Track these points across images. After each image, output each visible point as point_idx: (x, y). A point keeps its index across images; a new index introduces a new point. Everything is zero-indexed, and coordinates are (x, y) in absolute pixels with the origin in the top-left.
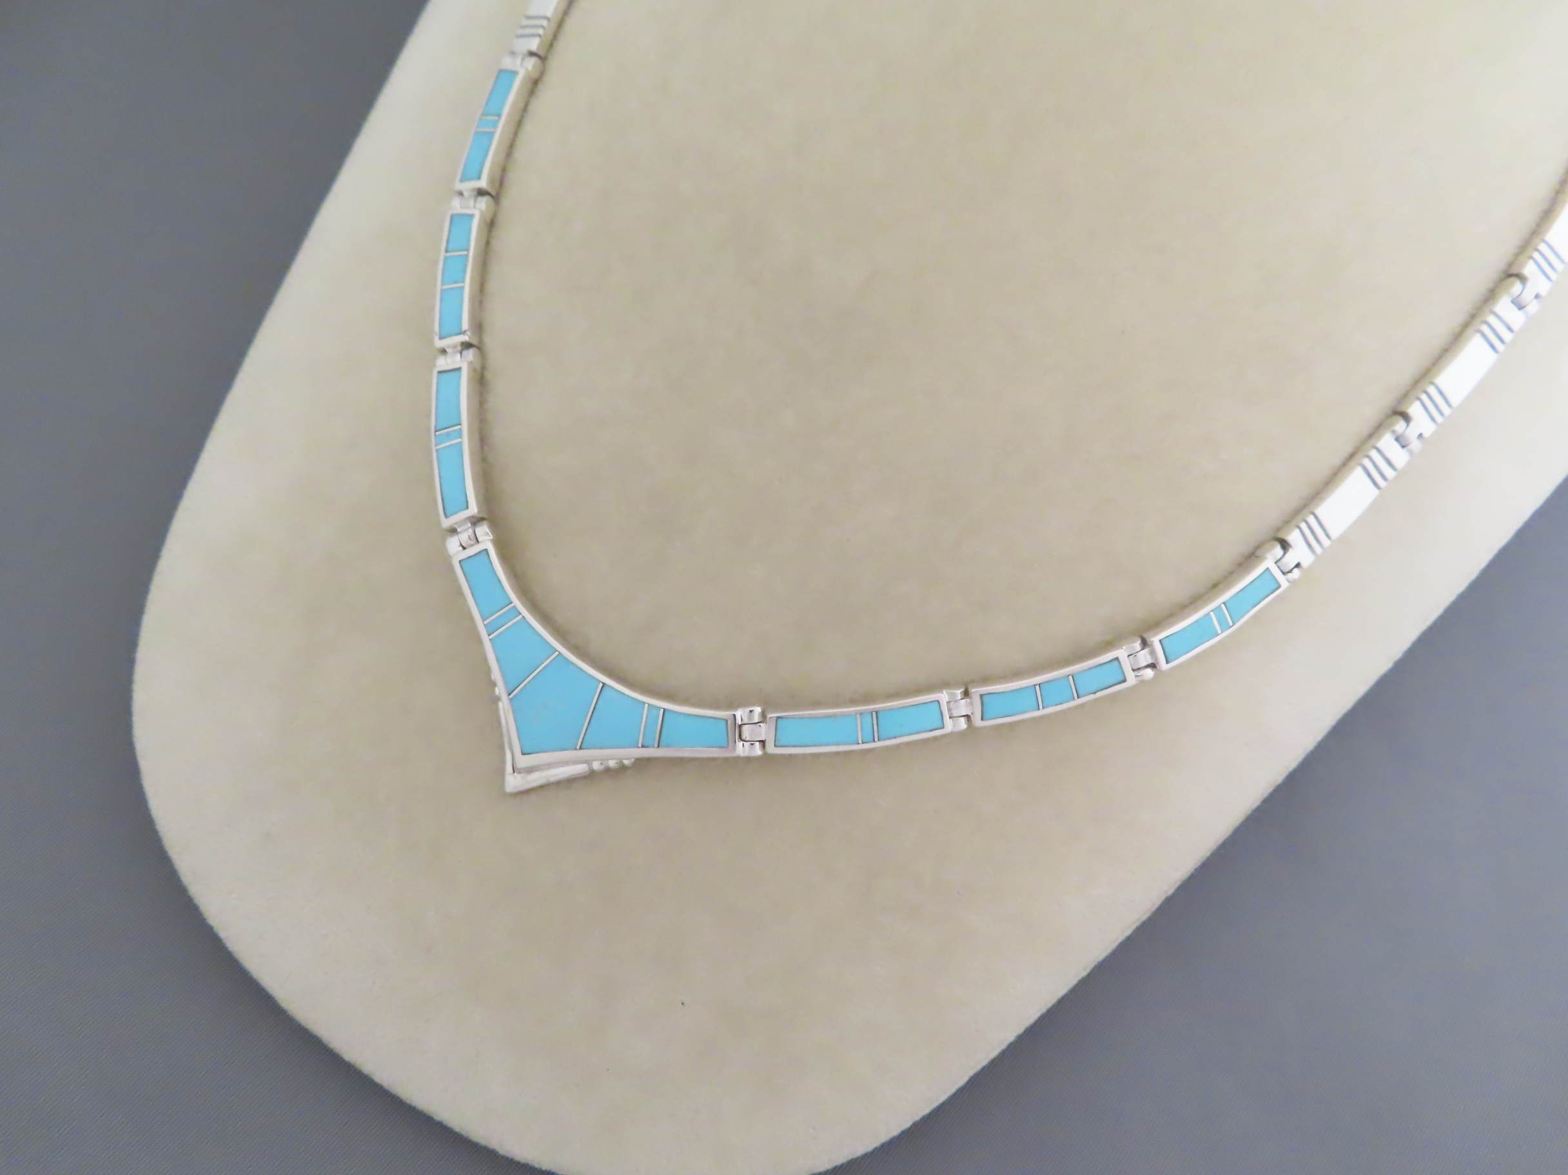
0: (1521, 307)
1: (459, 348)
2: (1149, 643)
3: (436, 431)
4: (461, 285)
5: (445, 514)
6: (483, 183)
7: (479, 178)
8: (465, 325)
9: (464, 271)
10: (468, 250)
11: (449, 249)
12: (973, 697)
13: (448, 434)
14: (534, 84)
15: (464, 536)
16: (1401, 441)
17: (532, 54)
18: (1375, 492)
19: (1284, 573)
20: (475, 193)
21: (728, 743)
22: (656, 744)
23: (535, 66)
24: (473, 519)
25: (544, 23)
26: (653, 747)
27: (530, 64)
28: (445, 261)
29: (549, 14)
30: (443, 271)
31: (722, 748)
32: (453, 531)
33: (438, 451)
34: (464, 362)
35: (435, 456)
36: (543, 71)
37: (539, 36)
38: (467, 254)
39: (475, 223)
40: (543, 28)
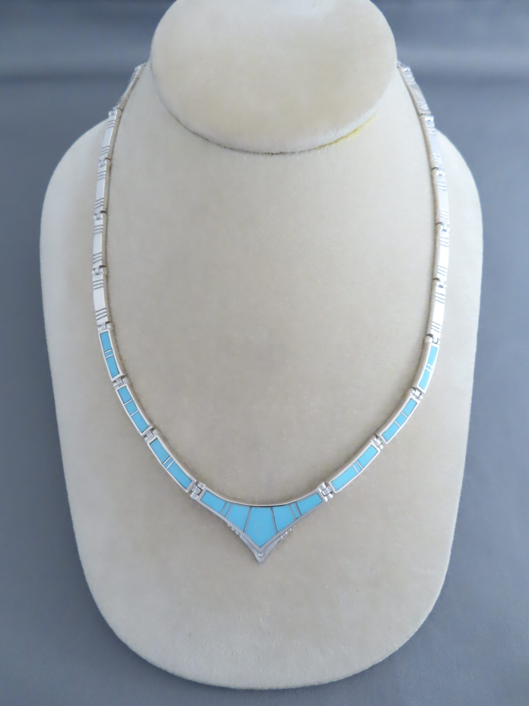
0: (446, 231)
1: (150, 432)
2: (416, 388)
3: (163, 464)
4: (138, 411)
5: (185, 488)
6: (121, 374)
7: (119, 373)
8: (148, 424)
9: (136, 406)
10: (132, 398)
11: (125, 402)
12: (379, 436)
13: (168, 462)
14: (114, 332)
15: (195, 491)
16: (441, 287)
17: (107, 323)
18: (443, 305)
19: (436, 343)
20: (120, 379)
21: (322, 500)
22: (301, 515)
23: (111, 326)
24: (195, 484)
25: (105, 310)
26: (300, 517)
27: (109, 326)
28: (126, 407)
29: (105, 307)
30: (127, 409)
31: (321, 502)
32: (191, 492)
33: (167, 469)
34: (156, 435)
35: (168, 471)
36: (114, 326)
37: (106, 315)
38: (133, 400)
39: (128, 388)
40: (105, 312)
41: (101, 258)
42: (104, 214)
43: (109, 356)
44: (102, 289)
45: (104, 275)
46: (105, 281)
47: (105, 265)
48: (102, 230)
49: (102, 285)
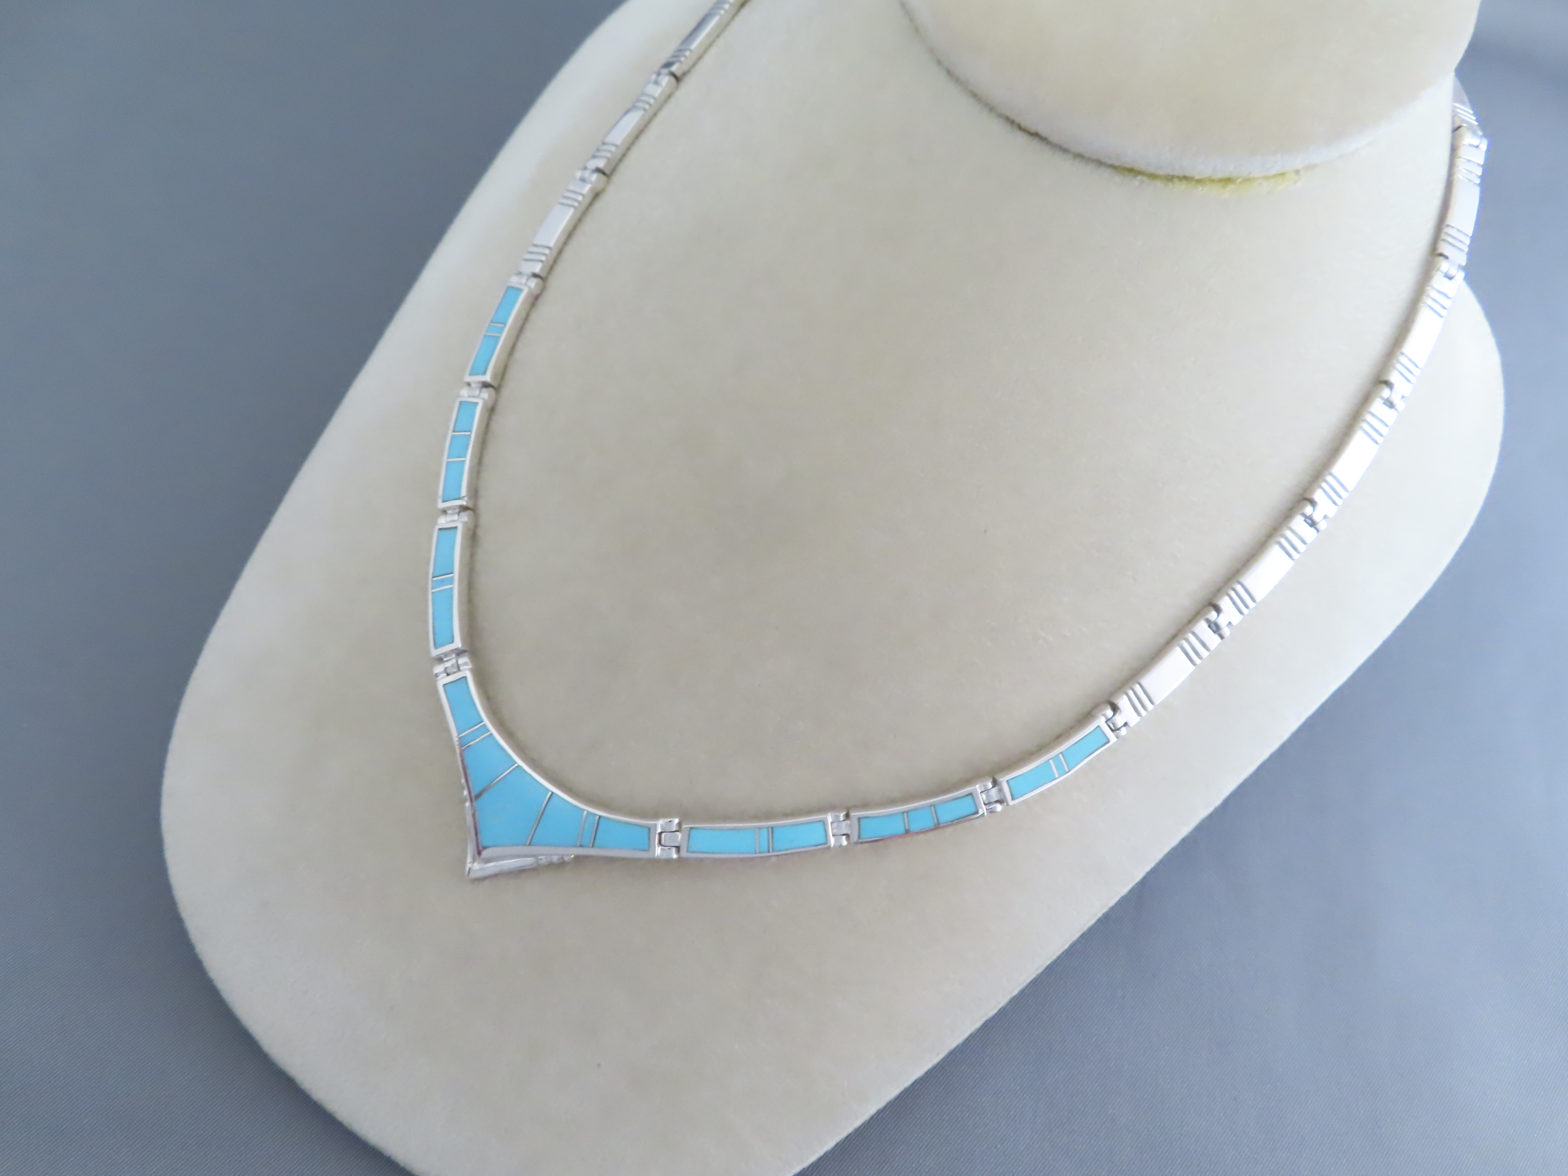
1: (457, 510)
2: (999, 782)
3: (433, 577)
4: (463, 458)
5: (435, 644)
6: (487, 378)
7: (485, 373)
8: (464, 492)
9: (467, 448)
10: (470, 431)
11: (456, 430)
12: (853, 819)
13: (442, 580)
14: (535, 300)
15: (449, 665)
17: (535, 275)
18: (1190, 667)
19: (1113, 730)
20: (480, 385)
21: (649, 847)
22: (591, 845)
23: (537, 285)
24: (457, 651)
25: (547, 251)
26: (589, 847)
27: (533, 283)
28: (452, 439)
29: (551, 244)
30: (450, 447)
31: (644, 850)
32: (440, 660)
33: (433, 593)
34: (460, 522)
35: (430, 597)
36: (543, 289)
37: (542, 261)
38: (470, 436)
39: (479, 409)
40: (545, 255)
41: (609, 155)
42: (673, 79)
43: (494, 334)
44: (571, 212)
45: (591, 190)
46: (587, 202)
47: (607, 172)
48: (647, 107)
49: (576, 204)
